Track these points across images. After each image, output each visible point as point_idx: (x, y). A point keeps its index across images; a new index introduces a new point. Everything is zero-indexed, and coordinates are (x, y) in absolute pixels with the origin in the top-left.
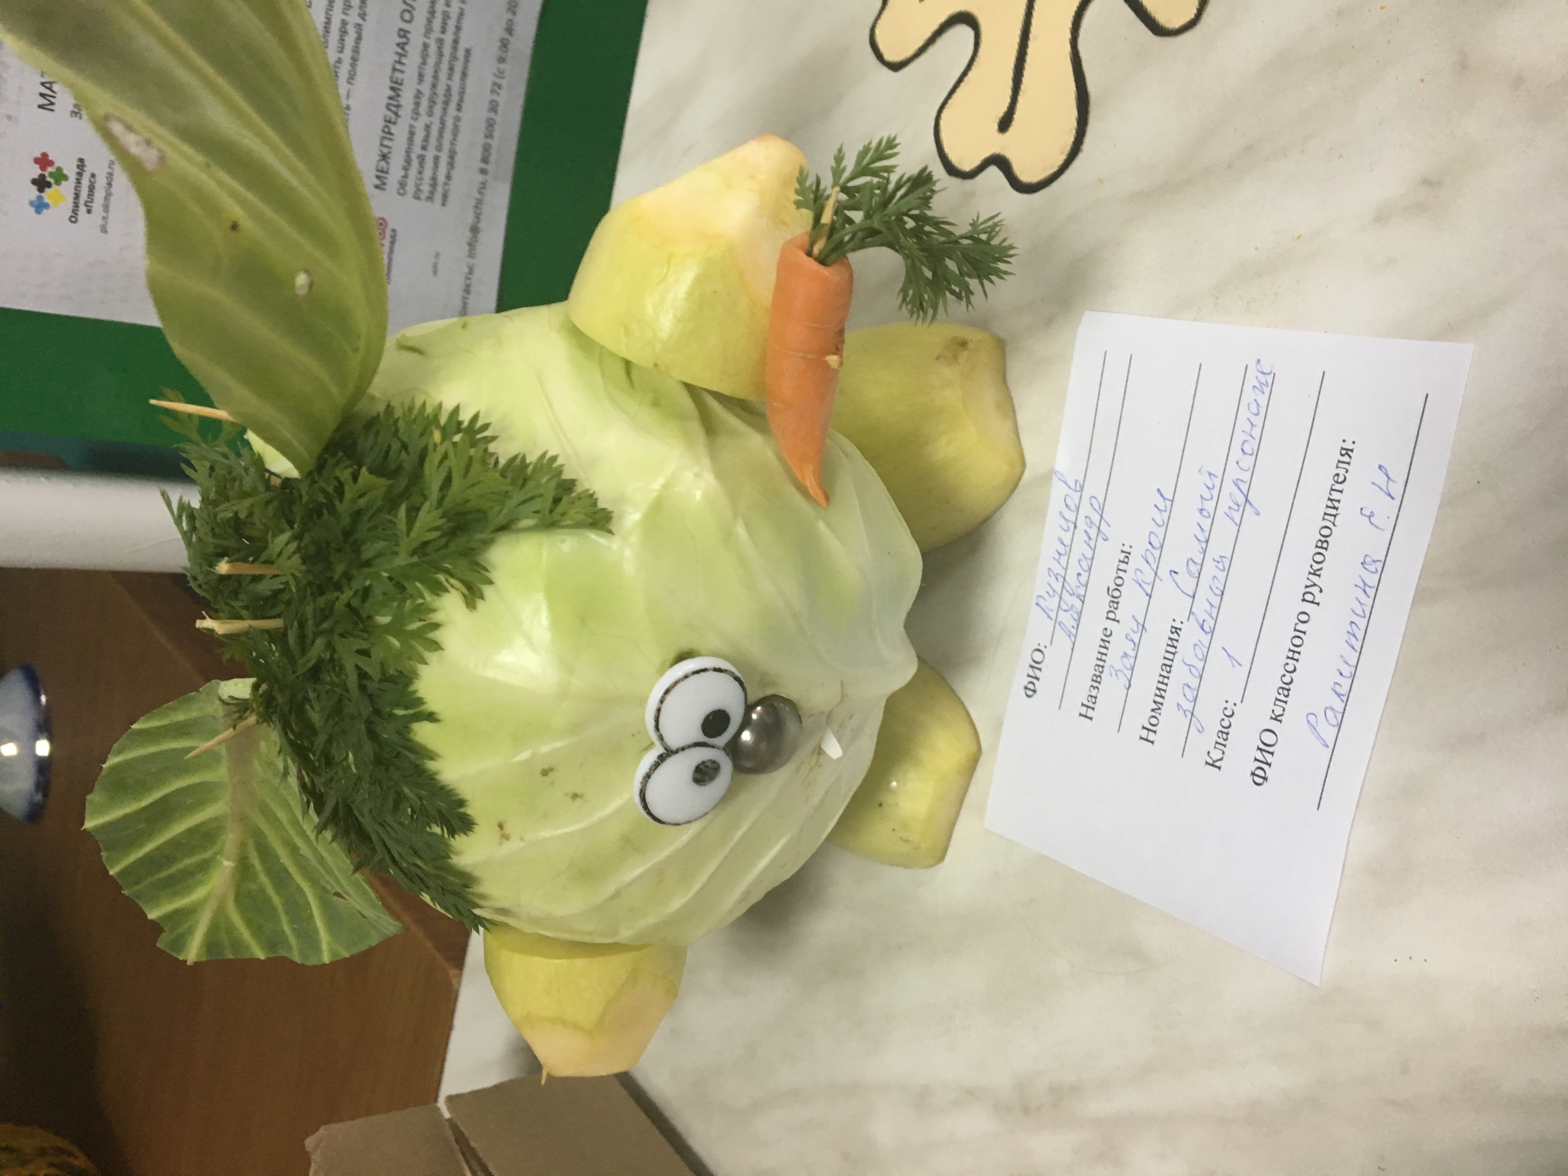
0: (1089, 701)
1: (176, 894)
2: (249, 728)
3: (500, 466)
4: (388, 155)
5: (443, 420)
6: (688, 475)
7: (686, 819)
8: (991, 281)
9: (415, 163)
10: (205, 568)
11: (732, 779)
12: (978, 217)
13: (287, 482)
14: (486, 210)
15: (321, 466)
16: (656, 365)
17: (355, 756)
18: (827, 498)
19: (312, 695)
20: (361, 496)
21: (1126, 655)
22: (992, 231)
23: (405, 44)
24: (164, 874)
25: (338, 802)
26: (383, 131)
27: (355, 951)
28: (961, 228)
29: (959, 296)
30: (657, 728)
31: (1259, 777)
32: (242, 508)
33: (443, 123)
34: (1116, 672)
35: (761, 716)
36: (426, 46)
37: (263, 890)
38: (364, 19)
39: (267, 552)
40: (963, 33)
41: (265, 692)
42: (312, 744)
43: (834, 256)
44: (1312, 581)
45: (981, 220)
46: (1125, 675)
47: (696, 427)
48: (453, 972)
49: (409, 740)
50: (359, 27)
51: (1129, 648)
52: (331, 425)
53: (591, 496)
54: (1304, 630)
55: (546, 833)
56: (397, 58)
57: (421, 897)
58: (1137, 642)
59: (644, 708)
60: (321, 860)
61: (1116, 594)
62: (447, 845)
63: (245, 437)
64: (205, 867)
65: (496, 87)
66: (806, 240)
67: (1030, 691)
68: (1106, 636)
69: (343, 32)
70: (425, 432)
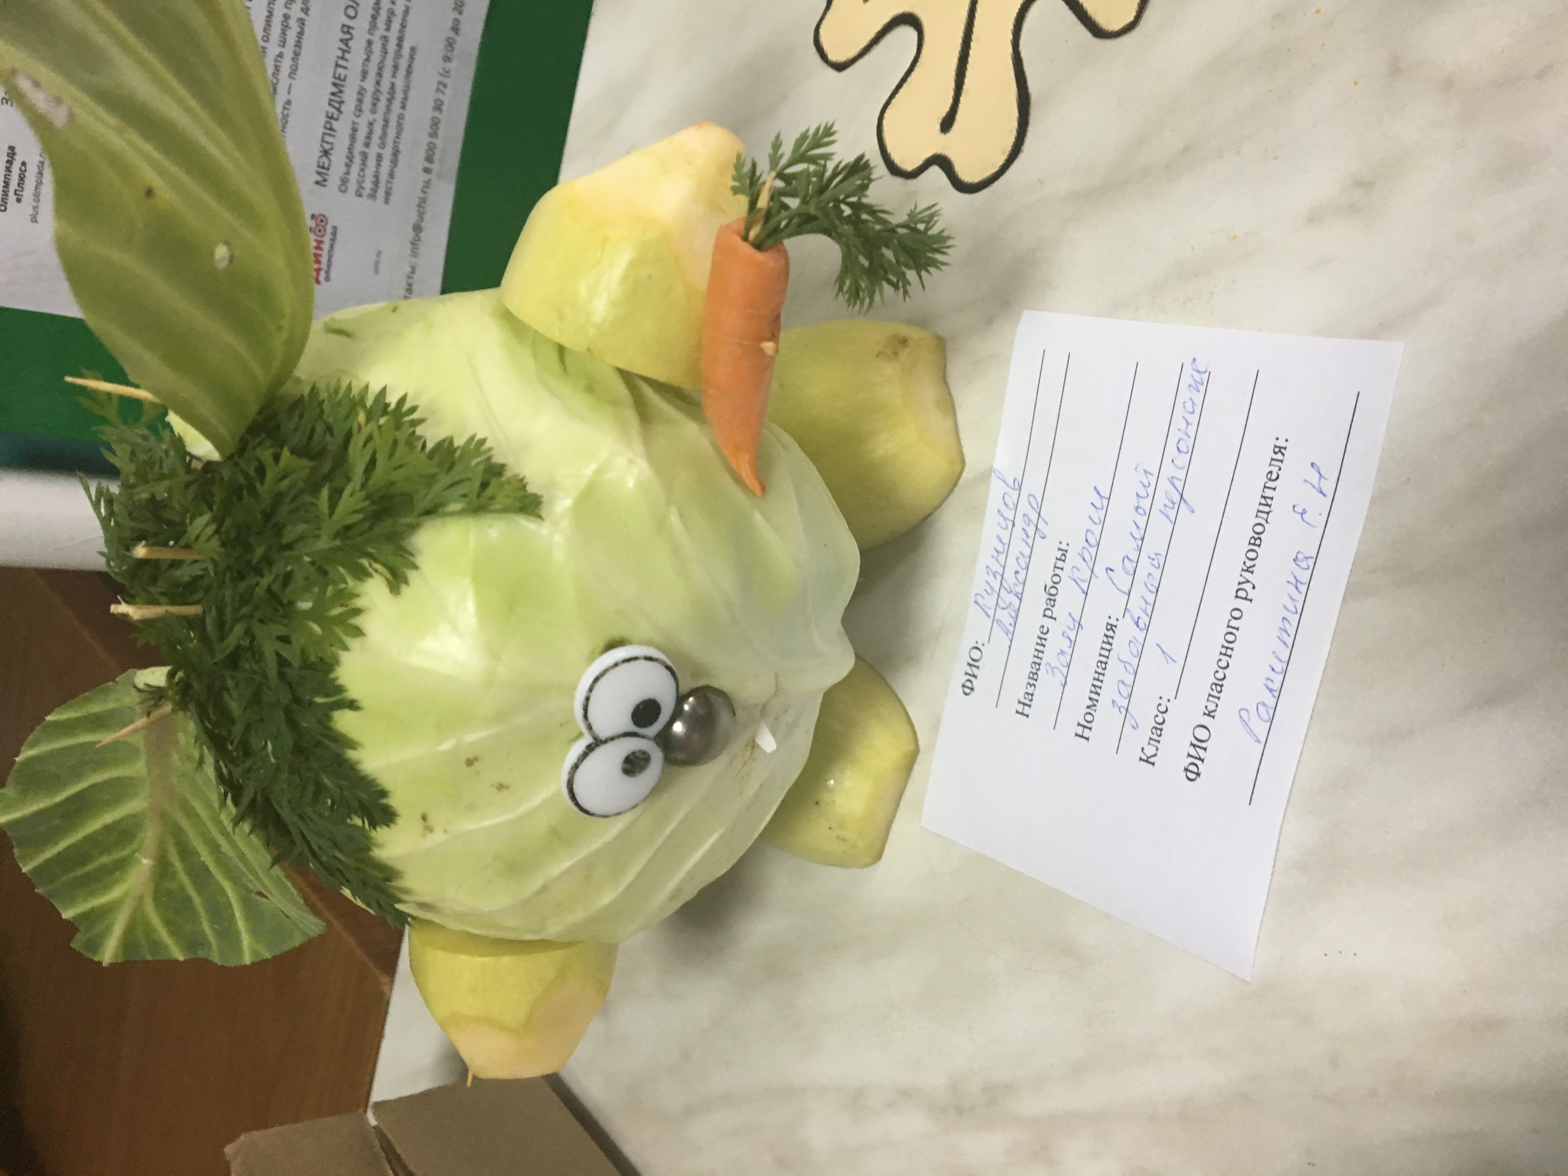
0: (1025, 699)
1: (92, 894)
2: (163, 717)
3: (428, 450)
4: (330, 152)
5: (369, 402)
6: (621, 461)
7: (617, 811)
8: (928, 271)
9: (357, 160)
10: (123, 552)
11: (663, 770)
12: (915, 208)
13: (209, 466)
14: (429, 208)
15: (243, 447)
16: (589, 350)
17: (274, 745)
18: (764, 489)
19: (230, 683)
20: (285, 477)
21: (1062, 652)
22: (929, 220)
23: (348, 40)
24: (80, 872)
25: (255, 794)
26: (325, 128)
27: (277, 952)
28: (898, 218)
29: (896, 286)
30: (586, 716)
31: (1192, 773)
32: (161, 491)
33: (386, 121)
34: (1053, 669)
35: (693, 708)
36: (370, 43)
37: (182, 889)
38: (306, 13)
39: (186, 536)
40: (907, 34)
41: (181, 680)
42: (230, 732)
43: (770, 241)
44: (1245, 578)
45: (918, 210)
46: (1061, 672)
47: (631, 416)
48: (384, 979)
49: (329, 729)
50: (302, 22)
51: (1065, 645)
52: (253, 408)
53: (522, 480)
54: (1236, 626)
55: (470, 825)
56: (340, 53)
57: (341, 891)
58: (1073, 639)
59: (572, 697)
60: (242, 856)
61: (1053, 591)
62: (368, 838)
63: (167, 419)
64: (122, 865)
65: (442, 86)
66: (742, 226)
67: (968, 689)
68: (1042, 633)
69: (285, 27)
70: (351, 413)
